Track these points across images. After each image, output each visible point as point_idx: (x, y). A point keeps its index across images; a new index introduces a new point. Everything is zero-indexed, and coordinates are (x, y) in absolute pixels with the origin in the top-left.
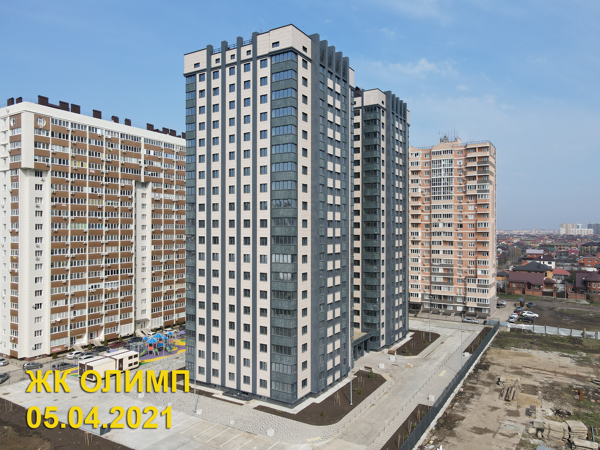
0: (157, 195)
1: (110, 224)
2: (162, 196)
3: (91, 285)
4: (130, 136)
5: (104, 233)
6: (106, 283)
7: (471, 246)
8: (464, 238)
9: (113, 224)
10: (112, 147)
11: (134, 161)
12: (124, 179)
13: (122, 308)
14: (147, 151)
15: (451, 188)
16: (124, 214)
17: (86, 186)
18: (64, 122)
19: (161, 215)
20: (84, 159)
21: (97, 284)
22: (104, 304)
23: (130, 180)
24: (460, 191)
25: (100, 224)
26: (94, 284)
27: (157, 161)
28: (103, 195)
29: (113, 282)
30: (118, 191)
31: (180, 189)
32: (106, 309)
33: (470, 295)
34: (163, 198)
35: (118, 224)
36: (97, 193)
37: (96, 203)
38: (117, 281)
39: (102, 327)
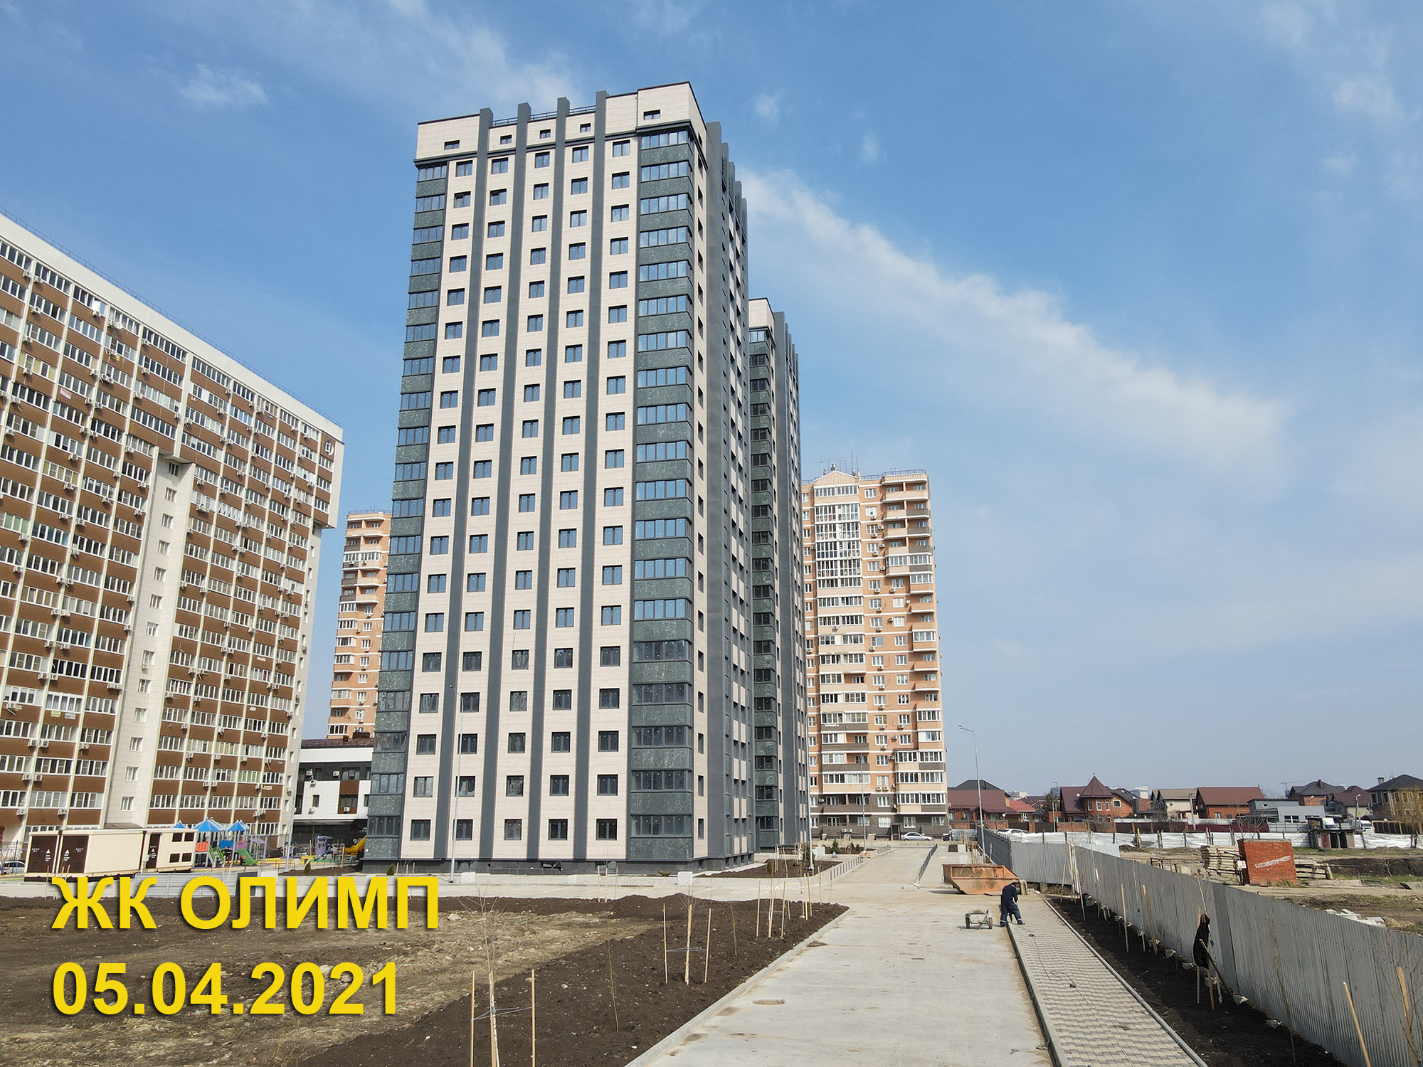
0: (204, 499)
1: (86, 540)
2: (215, 506)
3: (12, 689)
4: (162, 340)
5: (68, 558)
6: (51, 693)
7: (903, 682)
8: (887, 667)
9: (93, 543)
10: (120, 351)
11: (163, 401)
12: (135, 438)
13: (80, 775)
14: (195, 387)
15: (857, 562)
16: (122, 523)
17: (43, 426)
18: (21, 257)
19: (206, 552)
20: (50, 359)
21: (28, 691)
22: (36, 753)
23: (148, 443)
24: (874, 568)
25: (62, 532)
26: (19, 690)
27: (214, 419)
28: (81, 462)
29: (69, 695)
30: (116, 462)
31: (256, 501)
32: (38, 768)
33: (905, 788)
34: (216, 510)
35: (103, 546)
36: (68, 451)
37: (61, 475)
38: (79, 697)
39: (21, 817)
